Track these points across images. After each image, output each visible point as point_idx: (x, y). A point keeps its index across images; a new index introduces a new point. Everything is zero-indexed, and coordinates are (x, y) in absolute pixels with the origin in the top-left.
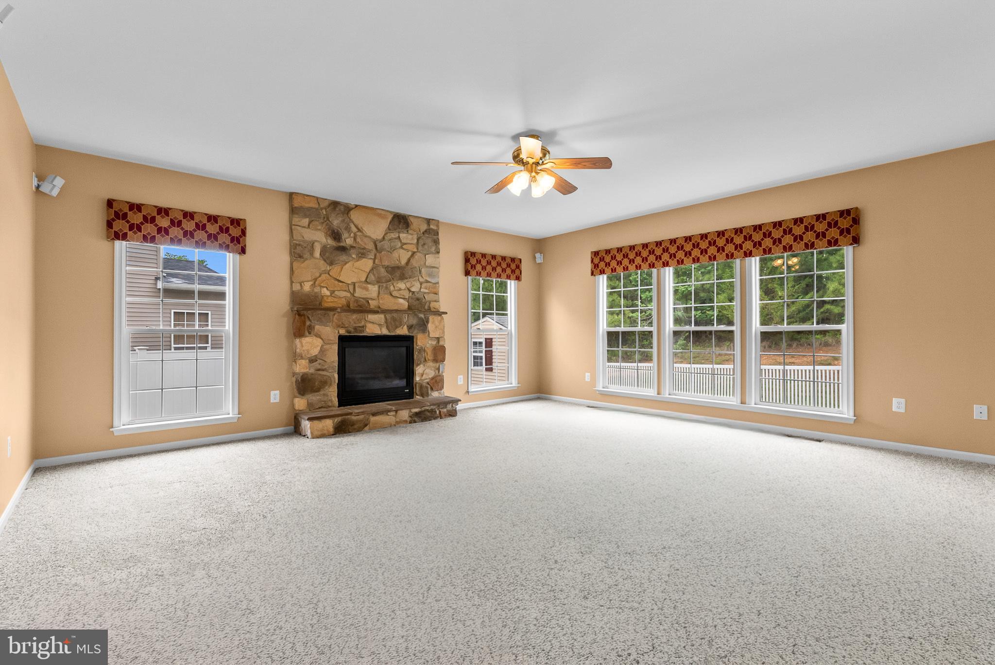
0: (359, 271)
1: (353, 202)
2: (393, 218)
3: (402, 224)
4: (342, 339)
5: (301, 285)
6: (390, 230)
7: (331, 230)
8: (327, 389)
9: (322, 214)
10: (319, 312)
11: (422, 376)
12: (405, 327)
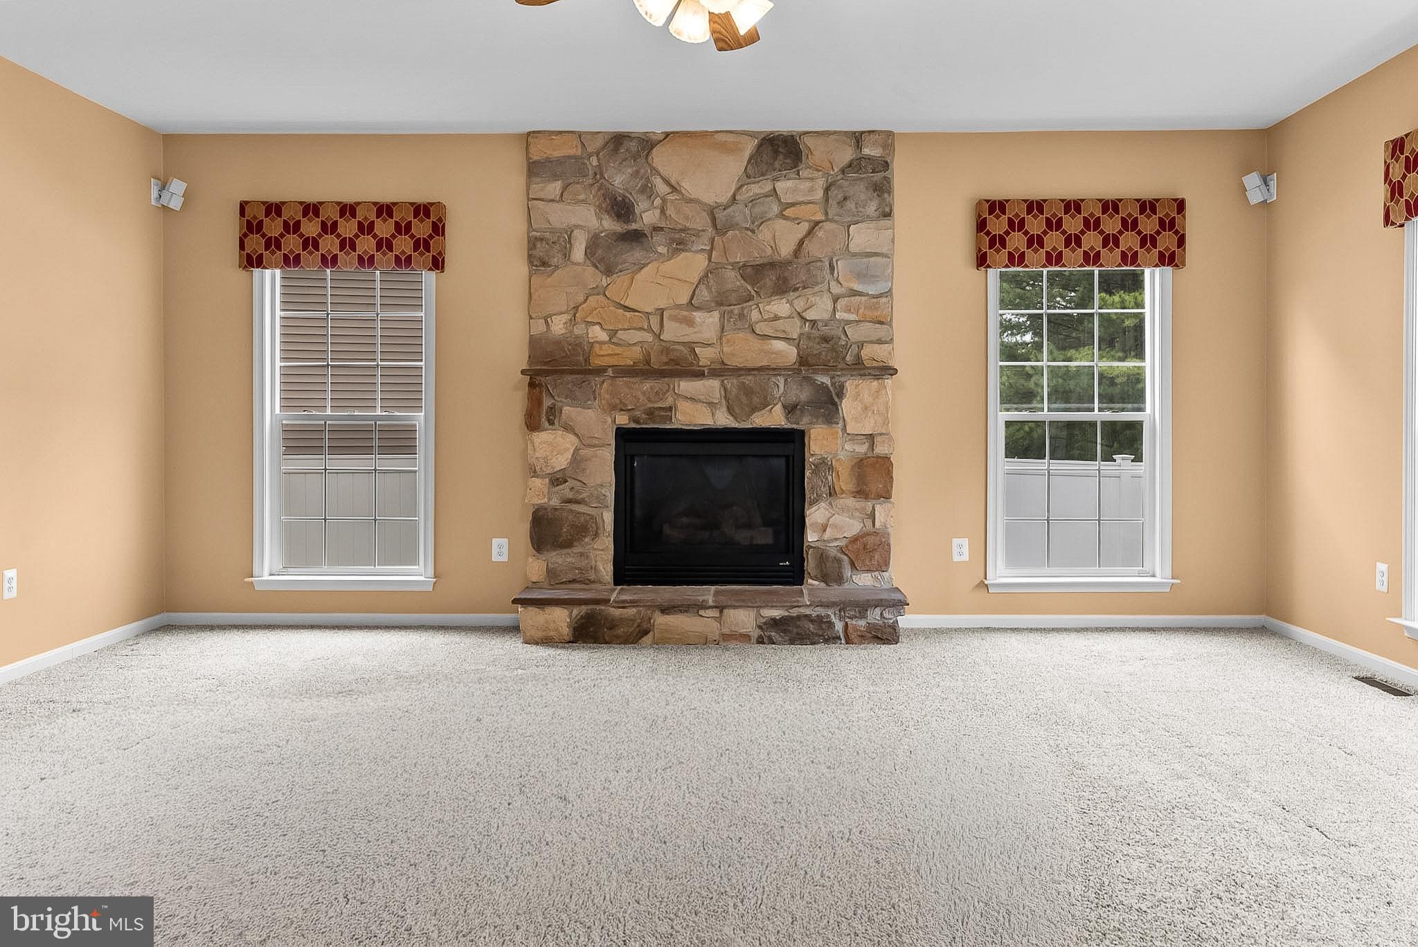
0: (675, 282)
1: (659, 129)
2: (760, 145)
3: (781, 157)
4: (623, 436)
5: (547, 322)
6: (748, 177)
7: (610, 199)
8: (587, 544)
9: (589, 167)
10: (570, 378)
11: (825, 531)
12: (779, 406)
